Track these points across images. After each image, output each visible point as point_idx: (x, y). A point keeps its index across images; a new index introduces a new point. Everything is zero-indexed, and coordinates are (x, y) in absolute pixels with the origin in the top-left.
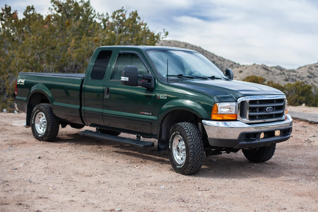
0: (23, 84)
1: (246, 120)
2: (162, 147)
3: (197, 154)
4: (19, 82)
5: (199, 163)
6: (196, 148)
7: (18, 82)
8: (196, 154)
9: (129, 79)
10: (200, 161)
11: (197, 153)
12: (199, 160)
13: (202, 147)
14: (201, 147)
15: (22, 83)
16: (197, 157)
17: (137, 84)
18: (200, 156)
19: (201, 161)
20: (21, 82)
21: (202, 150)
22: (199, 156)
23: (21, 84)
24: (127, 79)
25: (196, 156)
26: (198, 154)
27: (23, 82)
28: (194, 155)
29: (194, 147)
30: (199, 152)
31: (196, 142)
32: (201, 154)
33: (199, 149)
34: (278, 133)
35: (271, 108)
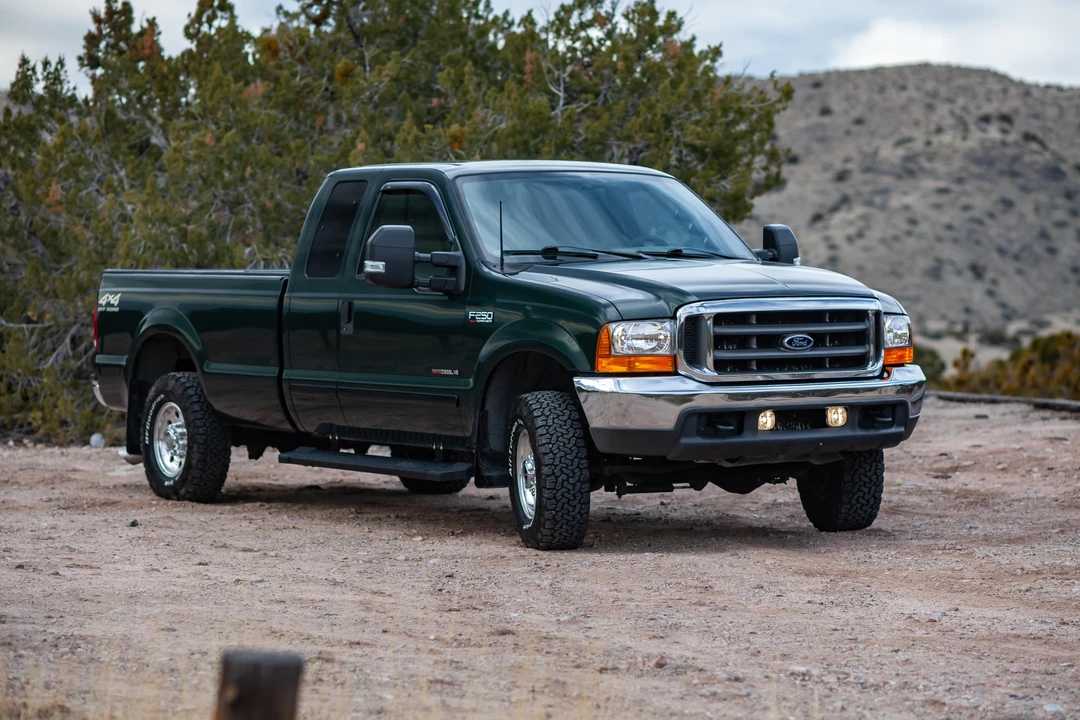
0: (116, 309)
1: (709, 373)
2: (491, 474)
3: (563, 481)
4: (104, 303)
5: (574, 507)
6: (560, 462)
7: (101, 305)
8: (560, 480)
9: (386, 267)
10: (576, 501)
11: (564, 477)
12: (571, 498)
13: (581, 459)
14: (577, 460)
15: (113, 306)
16: (564, 490)
17: (413, 282)
18: (574, 485)
19: (580, 503)
20: (109, 304)
21: (581, 470)
22: (571, 487)
23: (109, 309)
24: (381, 267)
25: (562, 486)
26: (567, 480)
27: (116, 303)
28: (556, 483)
29: (554, 459)
30: (571, 475)
31: (562, 444)
32: (579, 480)
33: (572, 465)
34: (837, 417)
35: (805, 339)
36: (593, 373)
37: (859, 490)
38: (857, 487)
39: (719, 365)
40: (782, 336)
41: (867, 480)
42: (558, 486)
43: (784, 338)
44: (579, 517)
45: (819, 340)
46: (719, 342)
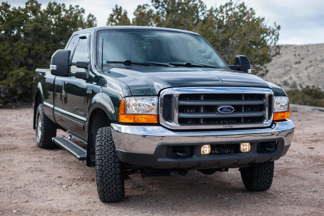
1: (175, 125)
3: (106, 173)
5: (112, 186)
6: (105, 164)
8: (104, 173)
9: (57, 67)
10: (113, 183)
11: (107, 172)
12: (111, 182)
13: (116, 163)
14: (113, 163)
16: (106, 178)
18: (112, 176)
19: (115, 184)
21: (115, 168)
22: (110, 177)
24: (55, 67)
25: (106, 176)
26: (108, 173)
28: (103, 174)
29: (102, 163)
30: (110, 171)
31: (107, 155)
32: (114, 173)
33: (111, 166)
34: (245, 147)
35: (229, 108)
36: (117, 122)
37: (262, 176)
38: (261, 175)
39: (182, 121)
40: (217, 106)
41: (266, 172)
42: (104, 176)
43: (218, 107)
44: (115, 190)
45: (238, 108)
46: (182, 109)
